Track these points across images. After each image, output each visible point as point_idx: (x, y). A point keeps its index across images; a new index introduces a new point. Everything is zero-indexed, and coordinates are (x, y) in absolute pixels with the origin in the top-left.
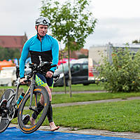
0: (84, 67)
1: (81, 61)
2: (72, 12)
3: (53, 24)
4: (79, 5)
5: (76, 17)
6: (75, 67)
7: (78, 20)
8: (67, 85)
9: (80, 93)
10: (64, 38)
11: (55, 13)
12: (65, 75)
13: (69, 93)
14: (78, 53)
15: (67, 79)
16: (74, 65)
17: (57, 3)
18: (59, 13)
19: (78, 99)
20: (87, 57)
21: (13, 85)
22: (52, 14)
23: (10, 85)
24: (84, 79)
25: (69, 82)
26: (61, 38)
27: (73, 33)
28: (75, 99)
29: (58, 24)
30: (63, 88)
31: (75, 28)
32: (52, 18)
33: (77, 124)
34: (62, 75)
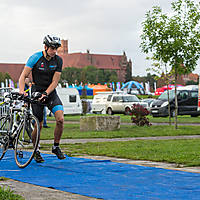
0: (193, 95)
1: (190, 88)
2: (182, 28)
3: (159, 42)
4: (191, 20)
5: (187, 34)
6: (182, 94)
7: (188, 38)
8: (172, 116)
9: (187, 125)
10: (171, 59)
11: (162, 28)
12: (170, 103)
13: (174, 125)
14: (186, 79)
15: (173, 108)
16: (181, 91)
17: (164, 17)
18: (166, 27)
19: (185, 132)
20: (197, 84)
21: (107, 112)
22: (158, 30)
23: (104, 112)
24: (191, 109)
25: (175, 113)
26: (168, 58)
27: (182, 53)
28: (180, 131)
29: (164, 41)
30: (167, 119)
31: (184, 47)
32: (157, 35)
33: (183, 161)
34: (166, 104)
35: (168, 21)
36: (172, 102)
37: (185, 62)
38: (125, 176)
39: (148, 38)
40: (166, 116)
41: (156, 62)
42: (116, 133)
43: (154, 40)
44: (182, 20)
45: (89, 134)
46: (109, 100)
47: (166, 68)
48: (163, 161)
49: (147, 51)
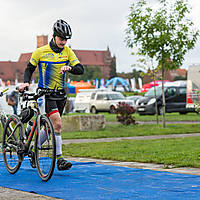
0: (181, 91)
1: (178, 84)
2: (167, 22)
3: (144, 36)
4: (177, 13)
5: (173, 27)
6: (169, 91)
7: (175, 31)
8: (159, 114)
9: (176, 124)
10: (157, 54)
11: (147, 22)
13: (161, 124)
14: (174, 74)
15: (160, 106)
16: (169, 88)
17: (149, 10)
18: (152, 21)
20: (186, 79)
21: (91, 111)
22: (144, 23)
23: (88, 111)
24: (180, 107)
25: (163, 110)
26: (154, 53)
28: (169, 130)
29: (150, 36)
30: (154, 117)
31: (171, 41)
32: (142, 29)
33: (172, 161)
34: (153, 101)
35: (153, 15)
36: (159, 100)
37: (172, 57)
38: (110, 178)
39: (132, 32)
40: (153, 114)
41: (142, 57)
42: (100, 133)
43: (139, 34)
44: (169, 12)
45: (72, 135)
46: (93, 98)
47: (152, 63)
48: (151, 162)
49: (131, 46)
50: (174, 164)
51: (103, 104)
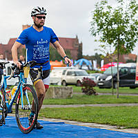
0: (132, 71)
1: (129, 65)
2: (123, 17)
3: (105, 27)
4: (131, 10)
5: (127, 22)
6: (123, 70)
7: (129, 25)
8: (114, 88)
9: (127, 95)
10: (115, 41)
11: (107, 17)
13: (116, 95)
14: (126, 58)
15: (115, 82)
16: (122, 68)
17: (109, 7)
18: (111, 16)
20: (136, 62)
21: (62, 84)
22: (105, 18)
23: (60, 84)
24: (130, 83)
25: (117, 85)
27: (123, 37)
29: (109, 27)
30: (111, 90)
31: (125, 32)
32: (104, 22)
33: (123, 124)
34: (110, 77)
35: (112, 11)
36: (114, 77)
37: (125, 45)
38: (75, 135)
39: (96, 24)
40: (110, 88)
41: (103, 44)
42: (69, 101)
43: (101, 25)
44: (124, 10)
45: (47, 101)
46: (64, 74)
47: (111, 49)
48: (107, 124)
49: (95, 35)
50: (124, 126)
51: (72, 78)
